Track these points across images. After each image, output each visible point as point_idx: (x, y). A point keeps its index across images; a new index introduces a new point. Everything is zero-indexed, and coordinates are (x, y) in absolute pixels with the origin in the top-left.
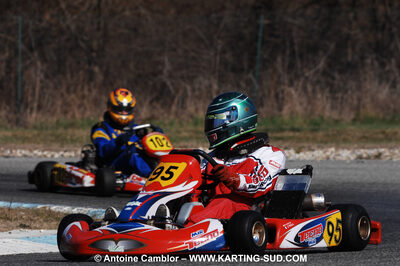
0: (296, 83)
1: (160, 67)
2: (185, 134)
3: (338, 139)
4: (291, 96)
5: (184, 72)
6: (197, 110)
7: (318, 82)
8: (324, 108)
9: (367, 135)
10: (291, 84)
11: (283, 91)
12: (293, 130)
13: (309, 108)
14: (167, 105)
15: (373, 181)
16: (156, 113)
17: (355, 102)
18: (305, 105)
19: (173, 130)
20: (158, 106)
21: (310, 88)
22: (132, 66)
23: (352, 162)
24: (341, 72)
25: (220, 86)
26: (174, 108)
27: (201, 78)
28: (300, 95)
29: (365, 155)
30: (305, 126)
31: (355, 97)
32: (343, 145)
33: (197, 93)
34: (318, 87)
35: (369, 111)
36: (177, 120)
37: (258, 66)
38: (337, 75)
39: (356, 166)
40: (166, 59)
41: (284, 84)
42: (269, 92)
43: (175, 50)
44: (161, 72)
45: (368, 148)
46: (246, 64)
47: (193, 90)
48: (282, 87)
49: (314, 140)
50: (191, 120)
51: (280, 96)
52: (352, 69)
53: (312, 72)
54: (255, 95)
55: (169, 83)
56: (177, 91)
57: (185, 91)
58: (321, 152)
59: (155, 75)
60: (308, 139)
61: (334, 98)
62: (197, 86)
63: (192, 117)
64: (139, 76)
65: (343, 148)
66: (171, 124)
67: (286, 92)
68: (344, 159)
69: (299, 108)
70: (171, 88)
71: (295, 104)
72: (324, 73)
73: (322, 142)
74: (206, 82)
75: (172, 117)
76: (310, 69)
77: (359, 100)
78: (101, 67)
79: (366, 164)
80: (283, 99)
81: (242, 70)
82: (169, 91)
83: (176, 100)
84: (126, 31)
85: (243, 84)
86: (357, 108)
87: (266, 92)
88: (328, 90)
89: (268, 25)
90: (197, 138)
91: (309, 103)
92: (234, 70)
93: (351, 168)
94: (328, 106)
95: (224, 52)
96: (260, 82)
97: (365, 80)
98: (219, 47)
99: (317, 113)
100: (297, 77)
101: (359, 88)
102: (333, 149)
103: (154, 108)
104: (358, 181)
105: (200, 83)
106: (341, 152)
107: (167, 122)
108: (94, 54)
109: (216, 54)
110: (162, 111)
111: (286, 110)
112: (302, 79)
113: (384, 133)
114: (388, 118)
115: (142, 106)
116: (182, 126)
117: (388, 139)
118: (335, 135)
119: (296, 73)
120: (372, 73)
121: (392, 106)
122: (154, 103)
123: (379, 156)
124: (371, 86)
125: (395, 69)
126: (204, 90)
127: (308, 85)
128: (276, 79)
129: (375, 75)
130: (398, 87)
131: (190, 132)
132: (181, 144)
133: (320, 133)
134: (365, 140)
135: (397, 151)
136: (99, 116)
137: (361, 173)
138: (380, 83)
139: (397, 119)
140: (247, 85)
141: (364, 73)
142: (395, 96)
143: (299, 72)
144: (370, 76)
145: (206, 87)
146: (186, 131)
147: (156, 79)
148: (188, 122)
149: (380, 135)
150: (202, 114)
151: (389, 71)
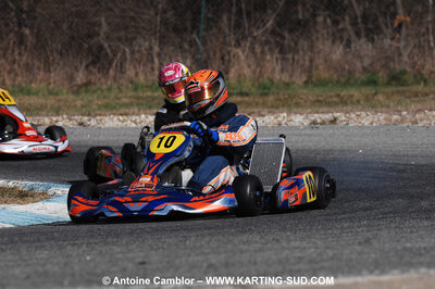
0: (242, 44)
1: (96, 29)
2: (125, 100)
3: (290, 103)
4: (239, 57)
5: (122, 33)
6: (137, 74)
7: (267, 42)
8: (273, 71)
9: (321, 98)
10: (238, 45)
11: (229, 53)
12: (241, 94)
13: (258, 70)
14: (104, 70)
15: (327, 147)
16: (93, 78)
17: (307, 63)
18: (253, 67)
19: (112, 96)
20: (95, 70)
21: (258, 49)
22: (65, 26)
23: (305, 128)
24: (291, 31)
25: (161, 49)
26: (111, 72)
27: (141, 41)
28: (247, 57)
29: (319, 121)
30: (253, 90)
31: (307, 58)
32: (296, 110)
33: (137, 56)
34: (266, 48)
35: (322, 73)
36: (116, 85)
37: (202, 27)
38: (286, 35)
39: (308, 132)
40: (103, 19)
41: (230, 45)
42: (215, 55)
43: (111, 10)
44: (99, 35)
45: (322, 113)
46: (189, 25)
47: (133, 53)
48: (229, 49)
49: (264, 105)
50: (130, 85)
51: (227, 58)
52: (302, 27)
53: (260, 31)
54: (199, 56)
55: (106, 45)
56: (115, 55)
57: (124, 53)
58: (272, 117)
59: (90, 36)
60: (257, 104)
61: (284, 59)
62: (136, 48)
63: (132, 82)
64: (73, 38)
65: (296, 113)
66: (109, 89)
67: (232, 54)
68: (297, 124)
69: (247, 71)
70: (109, 51)
71: (243, 65)
72: (273, 32)
73: (272, 107)
74: (147, 44)
75: (109, 83)
76: (258, 28)
78: (31, 29)
79: (321, 130)
80: (229, 61)
81: (186, 29)
82: (107, 54)
83: (114, 65)
85: (186, 46)
86: (309, 71)
87: (211, 54)
88: (277, 51)
90: (138, 105)
91: (258, 65)
92: (176, 30)
93: (305, 135)
94: (280, 66)
95: (165, 12)
96: (204, 43)
97: (317, 39)
98: (160, 6)
99: (266, 76)
100: (244, 37)
101: (312, 47)
102: (285, 114)
104: (313, 148)
105: (140, 46)
106: (293, 117)
107: (104, 87)
108: (24, 16)
109: (157, 14)
110: (99, 76)
111: (232, 74)
112: (249, 39)
113: (338, 96)
114: (343, 80)
115: (78, 71)
116: (121, 91)
117: (343, 102)
118: (286, 99)
119: (243, 33)
120: (325, 31)
121: (347, 67)
122: (91, 68)
123: (334, 121)
124: (324, 46)
125: (349, 27)
126: (145, 52)
127: (257, 46)
128: (221, 40)
129: (328, 33)
130: (353, 45)
131: (130, 97)
132: (122, 111)
133: (271, 98)
134: (319, 104)
135: (353, 115)
136: (31, 83)
137: (316, 139)
138: (333, 42)
139: (352, 81)
140: (191, 46)
141: (317, 31)
142: (350, 57)
143: (247, 32)
144: (323, 35)
145: (146, 49)
146: (126, 97)
147: (92, 42)
148: (127, 88)
149: (335, 99)
150: (142, 78)
151: (343, 29)
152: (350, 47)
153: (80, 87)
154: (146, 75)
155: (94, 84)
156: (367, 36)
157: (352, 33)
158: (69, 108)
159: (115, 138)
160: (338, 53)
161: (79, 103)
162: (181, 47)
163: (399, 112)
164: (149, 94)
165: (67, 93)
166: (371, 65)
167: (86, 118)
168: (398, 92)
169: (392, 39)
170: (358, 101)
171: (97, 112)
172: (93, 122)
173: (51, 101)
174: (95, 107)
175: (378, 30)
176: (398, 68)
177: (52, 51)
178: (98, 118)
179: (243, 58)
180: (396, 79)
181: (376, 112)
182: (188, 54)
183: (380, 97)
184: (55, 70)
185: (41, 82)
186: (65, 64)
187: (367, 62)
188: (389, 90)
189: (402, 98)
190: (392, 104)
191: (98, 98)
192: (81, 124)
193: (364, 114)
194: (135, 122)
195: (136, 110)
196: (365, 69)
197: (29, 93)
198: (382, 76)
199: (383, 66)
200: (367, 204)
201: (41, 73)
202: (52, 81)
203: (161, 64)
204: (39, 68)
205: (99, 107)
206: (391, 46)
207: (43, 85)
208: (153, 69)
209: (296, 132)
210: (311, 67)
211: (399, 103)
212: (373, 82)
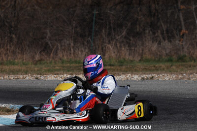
0: (111, 42)
1: (45, 35)
2: (58, 68)
3: (132, 70)
4: (110, 48)
5: (57, 37)
6: (63, 56)
7: (123, 42)
8: (125, 55)
9: (146, 68)
10: (109, 43)
11: (105, 46)
12: (110, 65)
13: (118, 54)
14: (48, 54)
15: (149, 90)
16: (43, 57)
17: (141, 52)
18: (116, 53)
19: (52, 66)
20: (44, 54)
21: (118, 45)
22: (31, 34)
23: (139, 81)
24: (134, 37)
25: (74, 44)
26: (52, 55)
27: (65, 40)
28: (113, 48)
29: (145, 78)
30: (116, 63)
31: (140, 49)
32: (135, 73)
33: (63, 48)
34: (122, 45)
36: (53, 61)
37: (93, 34)
38: (131, 38)
39: (140, 83)
40: (48, 31)
42: (99, 48)
43: (52, 26)
44: (46, 38)
45: (147, 74)
46: (87, 34)
47: (61, 46)
48: (105, 44)
49: (121, 70)
50: (60, 61)
51: (104, 48)
52: (139, 35)
53: (119, 37)
54: (92, 48)
55: (49, 43)
56: (53, 47)
57: (57, 46)
58: (124, 76)
59: (43, 39)
60: (117, 70)
61: (130, 49)
62: (63, 44)
64: (35, 39)
65: (135, 74)
66: (51, 63)
68: (135, 79)
69: (113, 55)
70: (50, 45)
71: (111, 52)
72: (125, 37)
73: (124, 71)
74: (68, 42)
75: (51, 60)
76: (119, 35)
77: (143, 50)
78: (16, 35)
79: (146, 82)
80: (105, 50)
82: (50, 47)
83: (53, 51)
84: (28, 17)
85: (86, 43)
86: (141, 55)
87: (97, 47)
88: (127, 46)
89: (98, 14)
90: (63, 70)
91: (118, 52)
92: (81, 36)
93: (139, 84)
94: (128, 53)
95: (76, 27)
96: (94, 42)
97: (145, 40)
98: (74, 25)
99: (122, 57)
100: (112, 39)
101: (143, 44)
102: (130, 75)
103: (42, 55)
104: (142, 90)
105: (65, 43)
106: (134, 76)
107: (48, 62)
108: (12, 29)
109: (72, 29)
110: (46, 56)
111: (107, 56)
112: (115, 40)
113: (155, 66)
114: (157, 59)
115: (36, 54)
116: (56, 64)
117: (157, 70)
118: (131, 68)
119: (112, 38)
120: (149, 37)
121: (159, 53)
122: (42, 53)
123: (152, 78)
124: (149, 44)
125: (160, 35)
126: (67, 46)
127: (118, 44)
128: (102, 40)
129: (150, 38)
130: (162, 44)
131: (60, 66)
132: (56, 73)
133: (124, 67)
134: (146, 70)
135: (161, 76)
136: (15, 59)
137: (144, 86)
138: (153, 42)
139: (161, 60)
140: (88, 43)
141: (145, 37)
142: (160, 49)
143: (113, 37)
144: (148, 39)
145: (68, 45)
146: (58, 66)
147: (43, 41)
148: (59, 62)
149: (153, 68)
150: (65, 58)
151: (157, 36)
152: (160, 44)
153: (37, 61)
154: (67, 56)
155: (44, 60)
156: (168, 39)
157: (161, 38)
158: (31, 71)
159: (52, 85)
160: (155, 47)
161: (36, 69)
162: (83, 44)
163: (182, 74)
164: (68, 65)
165: (31, 64)
166: (170, 52)
167: (39, 76)
168: (182, 65)
169: (179, 41)
170: (164, 69)
171: (45, 73)
172: (42, 78)
173: (24, 68)
174: (43, 70)
175: (173, 37)
176: (182, 54)
177: (24, 45)
178: (45, 76)
179: (111, 49)
180: (181, 59)
181: (172, 74)
182: (86, 47)
183: (174, 67)
184: (26, 53)
185: (19, 59)
186: (30, 51)
187: (168, 51)
188: (178, 64)
189: (184, 68)
190: (179, 71)
191: (45, 67)
192: (37, 78)
193: (166, 75)
194: (61, 78)
195: (62, 72)
196: (167, 54)
197: (14, 64)
198: (175, 57)
199: (175, 53)
200: (166, 116)
201: (20, 55)
202: (24, 58)
203: (74, 51)
204: (19, 53)
205: (46, 71)
206: (179, 44)
207: (20, 60)
208: (70, 54)
209: (135, 83)
210: (143, 53)
211: (182, 70)
212: (171, 60)
